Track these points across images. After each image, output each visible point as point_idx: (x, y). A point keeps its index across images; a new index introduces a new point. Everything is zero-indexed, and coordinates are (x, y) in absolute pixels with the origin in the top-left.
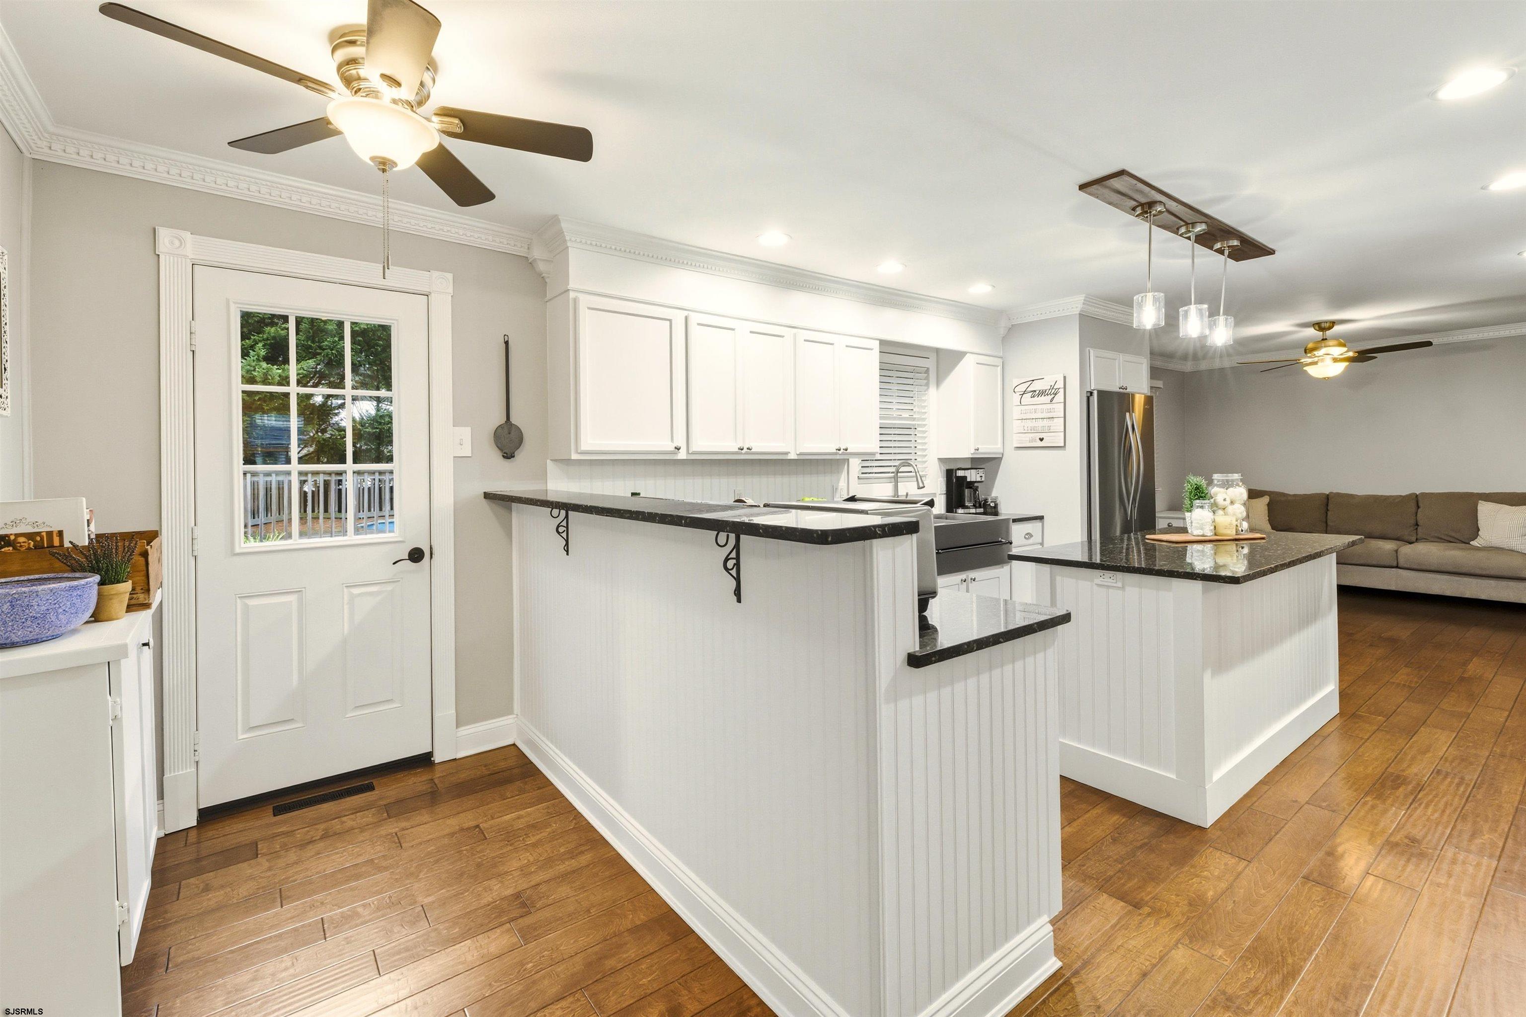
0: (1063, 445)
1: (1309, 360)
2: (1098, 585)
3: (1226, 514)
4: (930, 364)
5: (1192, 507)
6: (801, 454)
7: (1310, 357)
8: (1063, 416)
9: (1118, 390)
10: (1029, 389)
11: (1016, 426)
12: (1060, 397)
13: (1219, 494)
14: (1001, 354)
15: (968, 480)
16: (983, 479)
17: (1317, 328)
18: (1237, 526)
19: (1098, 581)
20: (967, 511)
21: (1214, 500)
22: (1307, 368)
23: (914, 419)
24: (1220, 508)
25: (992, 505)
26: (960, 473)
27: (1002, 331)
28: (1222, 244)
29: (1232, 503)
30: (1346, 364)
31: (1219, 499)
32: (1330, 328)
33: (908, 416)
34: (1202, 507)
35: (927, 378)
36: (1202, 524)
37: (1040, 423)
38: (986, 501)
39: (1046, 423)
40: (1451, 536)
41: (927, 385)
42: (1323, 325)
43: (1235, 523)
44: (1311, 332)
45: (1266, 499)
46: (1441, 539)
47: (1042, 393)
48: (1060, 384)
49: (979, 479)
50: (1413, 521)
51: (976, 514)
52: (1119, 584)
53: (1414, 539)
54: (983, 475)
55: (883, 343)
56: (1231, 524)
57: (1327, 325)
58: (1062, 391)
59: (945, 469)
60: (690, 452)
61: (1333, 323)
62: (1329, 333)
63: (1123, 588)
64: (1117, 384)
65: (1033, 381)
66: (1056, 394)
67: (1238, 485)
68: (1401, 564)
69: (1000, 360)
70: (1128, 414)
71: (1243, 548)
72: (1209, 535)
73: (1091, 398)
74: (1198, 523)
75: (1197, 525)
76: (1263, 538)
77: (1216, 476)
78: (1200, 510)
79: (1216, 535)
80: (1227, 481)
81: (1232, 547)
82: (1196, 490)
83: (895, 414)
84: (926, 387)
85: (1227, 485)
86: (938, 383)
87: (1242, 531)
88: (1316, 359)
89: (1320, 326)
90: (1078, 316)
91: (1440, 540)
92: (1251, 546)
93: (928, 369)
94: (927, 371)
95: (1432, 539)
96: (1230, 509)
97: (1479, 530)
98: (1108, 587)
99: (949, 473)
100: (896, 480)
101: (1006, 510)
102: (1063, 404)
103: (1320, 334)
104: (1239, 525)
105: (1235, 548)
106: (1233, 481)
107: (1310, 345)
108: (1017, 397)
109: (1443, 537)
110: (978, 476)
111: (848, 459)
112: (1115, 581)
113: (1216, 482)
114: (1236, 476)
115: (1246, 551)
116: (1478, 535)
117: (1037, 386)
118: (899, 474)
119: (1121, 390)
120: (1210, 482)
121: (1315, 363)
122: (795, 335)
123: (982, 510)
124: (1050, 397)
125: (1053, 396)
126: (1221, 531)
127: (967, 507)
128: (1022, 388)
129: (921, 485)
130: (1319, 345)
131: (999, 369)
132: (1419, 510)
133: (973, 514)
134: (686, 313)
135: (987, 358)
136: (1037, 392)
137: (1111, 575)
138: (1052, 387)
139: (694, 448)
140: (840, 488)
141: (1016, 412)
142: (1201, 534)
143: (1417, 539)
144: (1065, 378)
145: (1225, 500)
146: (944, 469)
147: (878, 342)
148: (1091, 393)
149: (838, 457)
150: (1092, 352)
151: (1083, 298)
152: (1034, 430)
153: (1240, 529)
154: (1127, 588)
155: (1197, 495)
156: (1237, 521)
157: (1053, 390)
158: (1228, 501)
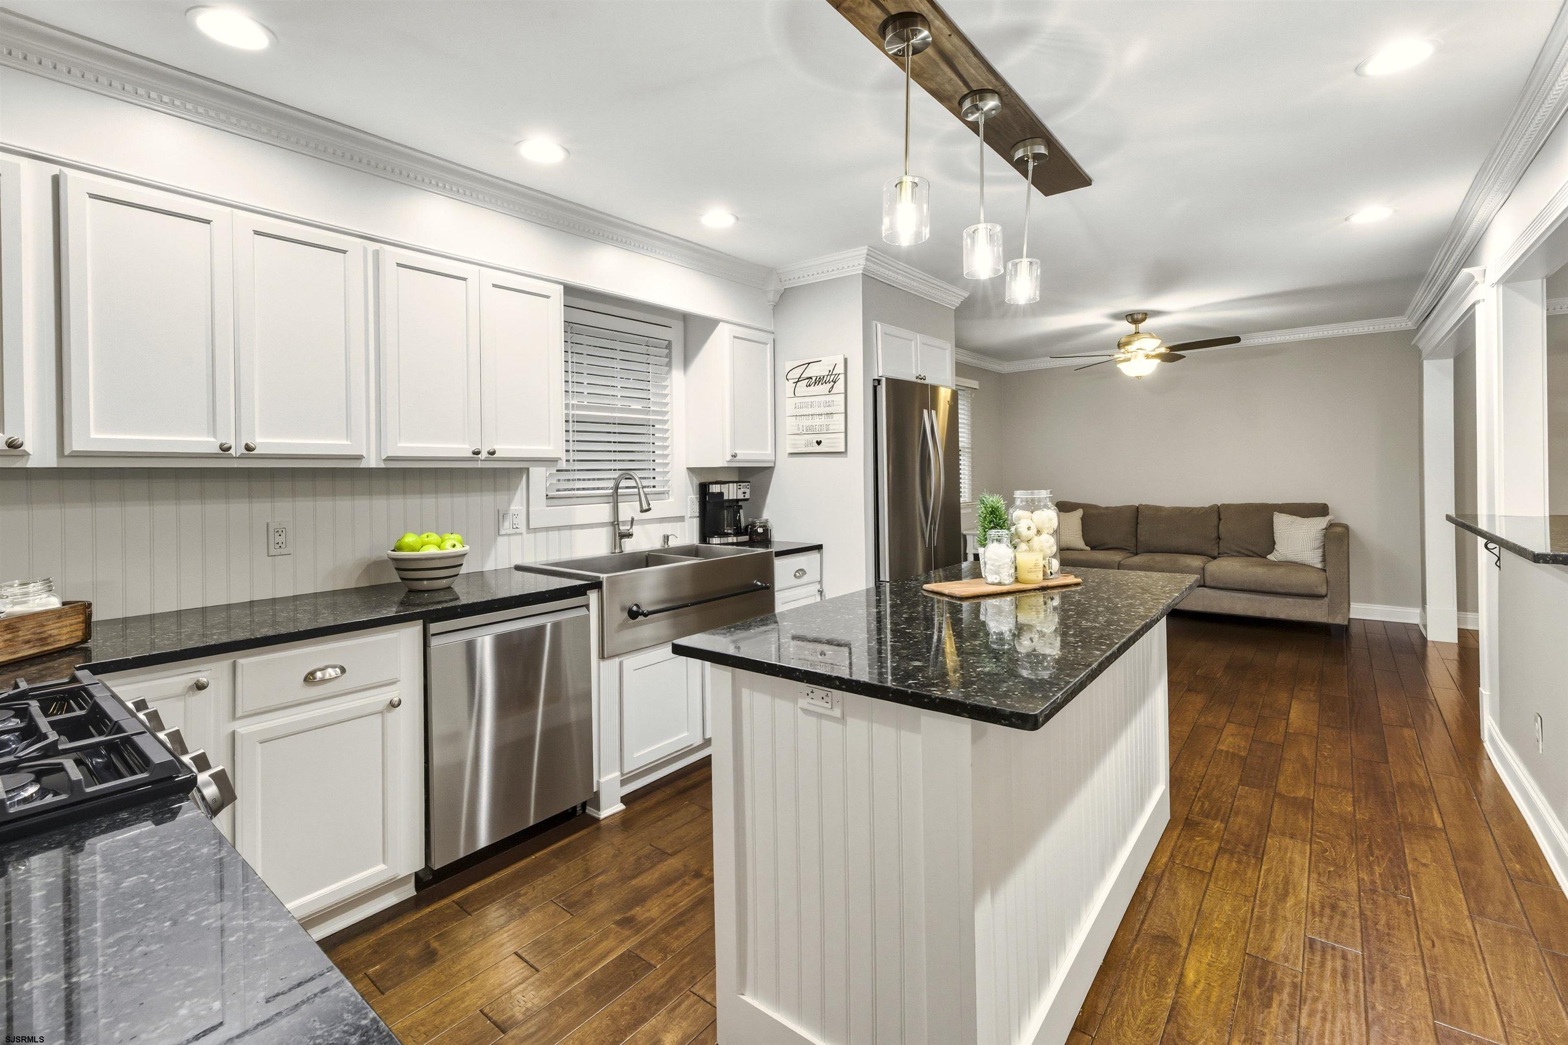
0: (843, 450)
1: (1122, 357)
2: (804, 710)
3: (1031, 550)
4: (674, 334)
5: (986, 539)
6: (388, 459)
7: (1124, 353)
8: (843, 411)
9: (914, 380)
10: (804, 376)
11: (789, 424)
12: (840, 385)
13: (1023, 520)
14: (772, 328)
15: (726, 497)
16: (747, 496)
17: (1130, 320)
18: (1044, 566)
19: (803, 702)
20: (724, 540)
21: (1016, 529)
22: (1120, 366)
23: (648, 413)
24: (1022, 541)
25: (760, 530)
26: (715, 489)
27: (772, 297)
28: (1024, 151)
29: (1039, 532)
30: (1158, 361)
31: (1022, 527)
32: (1143, 320)
33: (640, 408)
34: (999, 541)
35: (669, 356)
36: (999, 566)
37: (817, 421)
38: (753, 525)
39: (823, 421)
40: (1249, 550)
41: (669, 365)
42: (1136, 317)
43: (1041, 563)
44: (1126, 327)
45: (1079, 513)
46: (1239, 552)
47: (819, 380)
48: (840, 369)
49: (741, 497)
50: (1214, 535)
51: (737, 544)
52: (837, 712)
53: (1216, 554)
54: (748, 491)
55: (570, 291)
56: (1036, 565)
57: (1140, 316)
58: (842, 377)
59: (698, 483)
60: (67, 453)
61: (1145, 315)
62: (1142, 326)
63: (842, 720)
64: (914, 372)
65: (809, 363)
66: (835, 382)
67: (1046, 506)
68: (1207, 584)
69: (771, 337)
70: (925, 411)
71: (1052, 599)
72: (1007, 582)
73: (878, 388)
74: (993, 565)
75: (992, 568)
76: (1077, 584)
77: (1019, 494)
78: (995, 543)
79: (1017, 580)
80: (1033, 500)
81: (1040, 599)
82: (991, 514)
83: (619, 404)
84: (668, 368)
85: (1032, 506)
86: (687, 362)
87: (1051, 574)
88: (1129, 355)
89: (1135, 318)
90: (861, 276)
91: (1240, 554)
92: (1063, 597)
93: (670, 342)
94: (669, 346)
95: (1235, 554)
96: (1037, 541)
97: (1274, 543)
98: (820, 716)
99: (703, 489)
100: (615, 498)
101: (781, 537)
102: (843, 396)
103: (1132, 328)
104: (1047, 567)
105: (1041, 600)
106: (1039, 500)
107: (1123, 340)
108: (790, 385)
109: (1243, 551)
110: (740, 492)
111: (528, 469)
112: (829, 706)
113: (1018, 503)
114: (1044, 494)
115: (1056, 602)
116: (1274, 548)
117: (813, 371)
118: (619, 491)
119: (919, 381)
120: (1011, 503)
121: (1128, 360)
122: (376, 254)
123: (745, 538)
124: (829, 385)
125: (832, 383)
126: (1023, 575)
127: (727, 535)
128: (796, 374)
129: (645, 507)
130: (1132, 339)
131: (769, 348)
132: (1221, 522)
133: (732, 544)
134: (55, 169)
135: (752, 331)
136: (814, 379)
137: (823, 694)
138: (831, 373)
139: (77, 444)
140: (511, 513)
141: (789, 406)
142: (996, 581)
143: (1219, 554)
144: (846, 360)
145: (1029, 528)
146: (696, 482)
147: (561, 288)
148: (879, 381)
149: (479, 465)
150: (879, 325)
151: (866, 251)
152: (810, 431)
153: (1049, 572)
154: (850, 720)
155: (993, 521)
156: (1044, 559)
157: (833, 377)
158: (1033, 531)
